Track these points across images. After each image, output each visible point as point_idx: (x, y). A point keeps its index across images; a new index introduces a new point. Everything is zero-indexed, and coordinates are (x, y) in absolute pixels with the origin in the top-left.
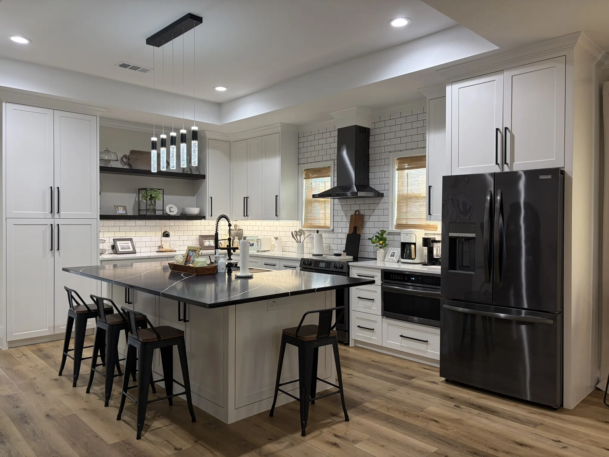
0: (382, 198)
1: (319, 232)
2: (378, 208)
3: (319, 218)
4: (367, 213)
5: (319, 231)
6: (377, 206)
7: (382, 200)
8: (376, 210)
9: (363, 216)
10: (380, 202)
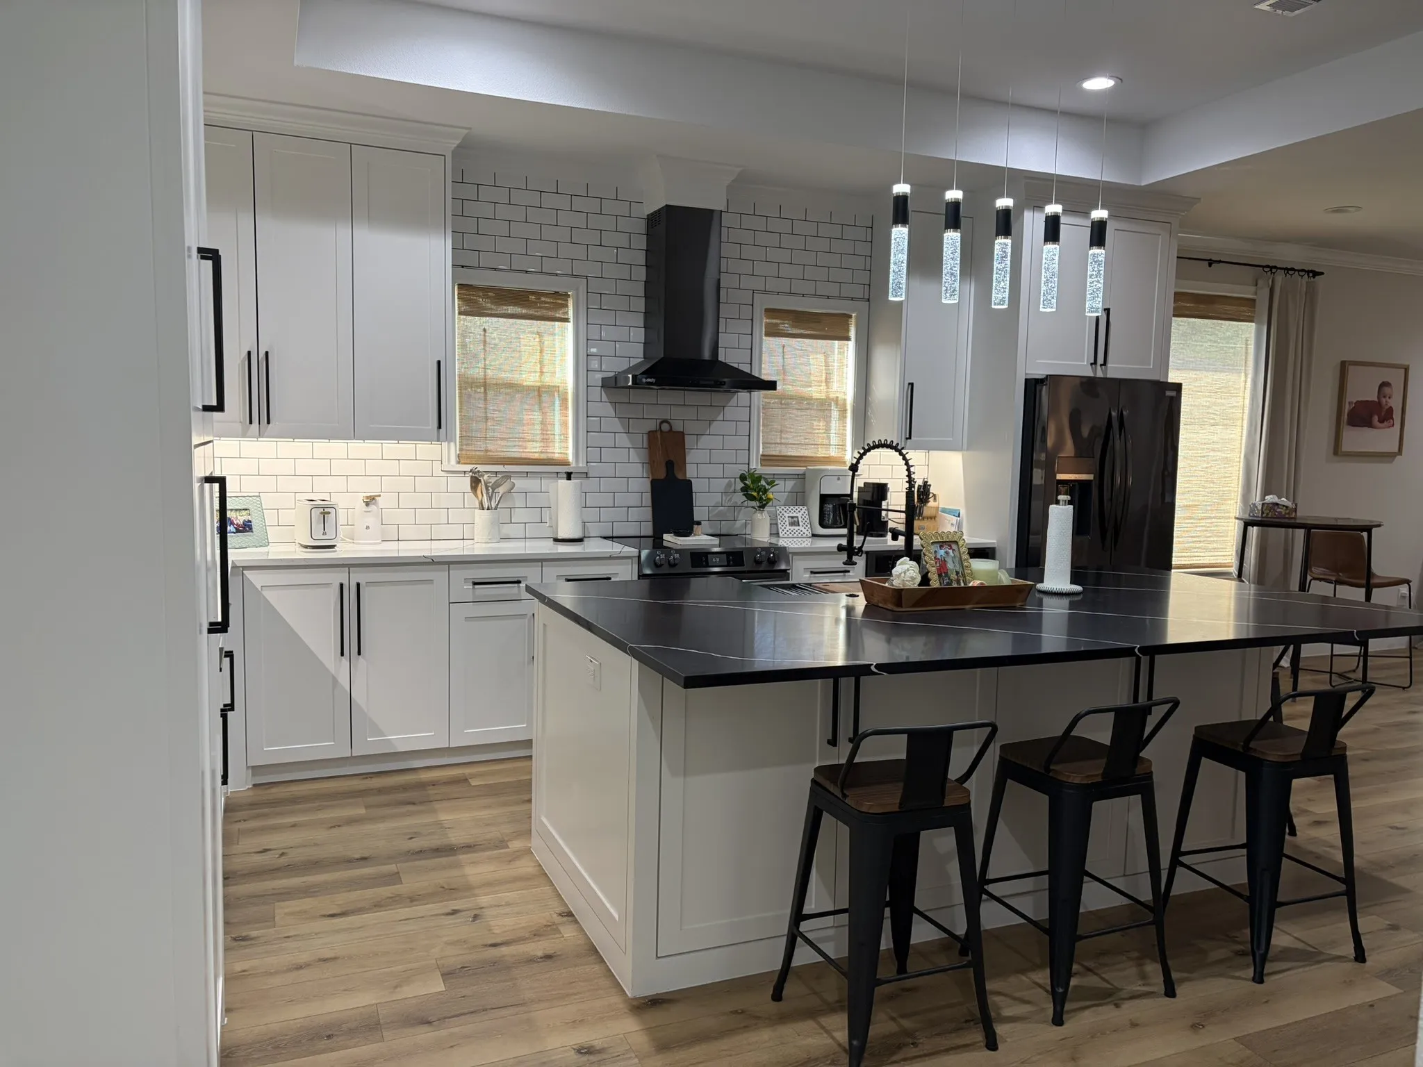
0: (732, 397)
1: (572, 476)
2: (720, 418)
3: (521, 435)
4: (689, 428)
5: (571, 473)
6: (719, 414)
7: (732, 400)
8: (715, 423)
9: (682, 435)
10: (728, 403)
